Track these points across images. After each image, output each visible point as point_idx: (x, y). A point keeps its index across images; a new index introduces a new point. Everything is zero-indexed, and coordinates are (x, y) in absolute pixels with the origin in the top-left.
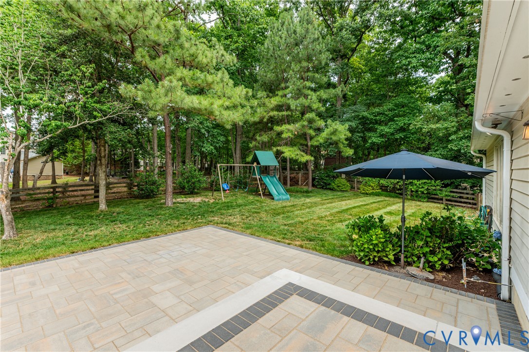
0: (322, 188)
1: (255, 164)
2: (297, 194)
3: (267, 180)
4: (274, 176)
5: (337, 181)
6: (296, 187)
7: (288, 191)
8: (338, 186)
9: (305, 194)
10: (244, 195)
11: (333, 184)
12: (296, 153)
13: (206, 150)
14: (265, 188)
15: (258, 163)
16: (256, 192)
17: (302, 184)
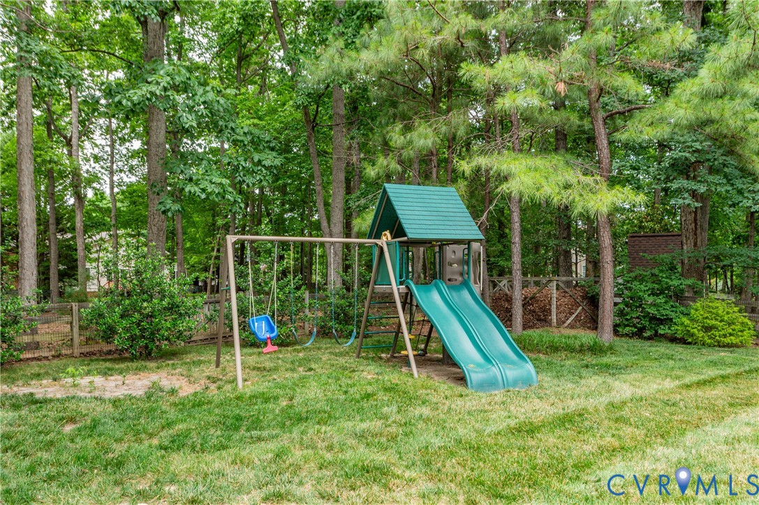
0: (639, 334)
1: (387, 236)
2: (556, 358)
3: (432, 300)
4: (465, 284)
5: (698, 308)
6: (538, 332)
7: (525, 347)
8: (708, 329)
9: (589, 359)
10: (342, 361)
11: (686, 321)
12: (561, 179)
13: (204, 190)
14: (428, 333)
15: (398, 231)
16: (392, 353)
17: (560, 323)
